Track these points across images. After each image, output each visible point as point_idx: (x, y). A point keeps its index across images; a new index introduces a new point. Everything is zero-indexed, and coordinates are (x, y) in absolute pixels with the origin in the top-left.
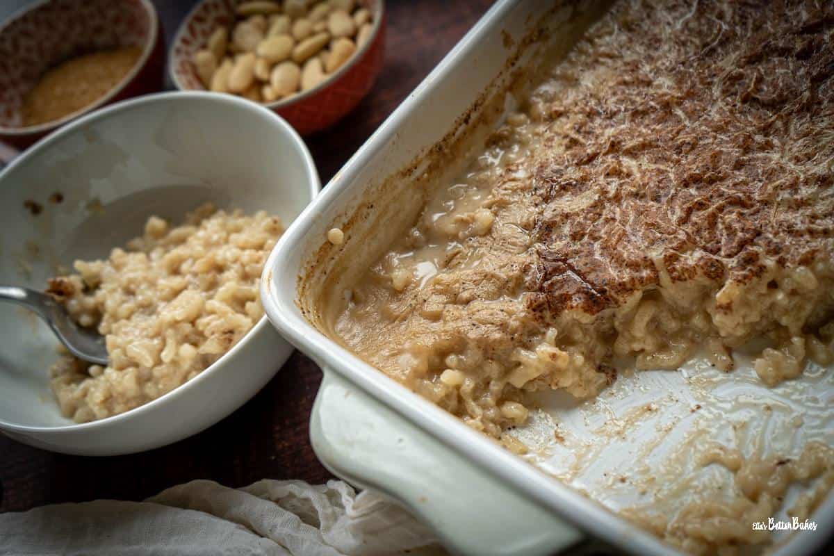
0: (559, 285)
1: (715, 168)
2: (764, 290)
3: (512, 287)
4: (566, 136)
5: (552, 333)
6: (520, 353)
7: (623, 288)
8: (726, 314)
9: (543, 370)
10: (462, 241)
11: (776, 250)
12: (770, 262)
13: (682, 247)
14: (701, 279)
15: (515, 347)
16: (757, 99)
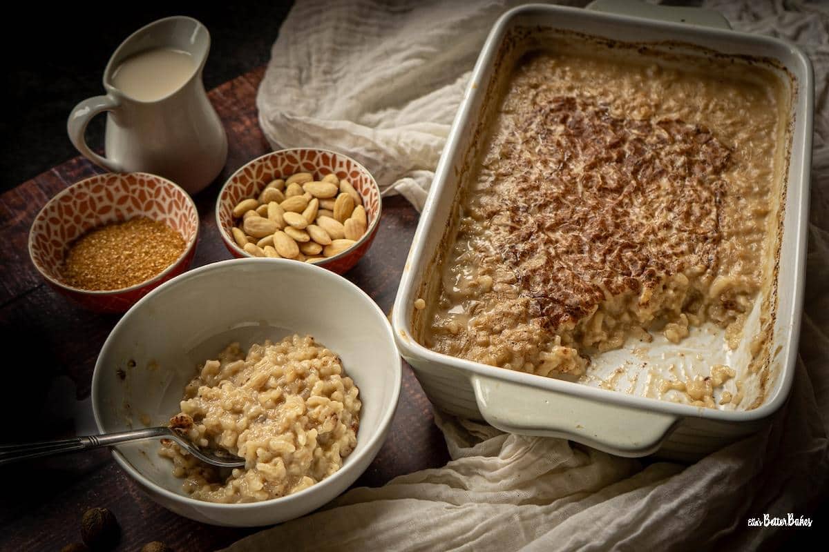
0: (551, 310)
1: (606, 230)
2: (661, 290)
3: (523, 318)
4: (507, 226)
5: (558, 338)
6: (544, 355)
7: (589, 305)
8: (646, 308)
9: (559, 361)
10: (477, 298)
11: (662, 267)
12: (662, 274)
13: (611, 276)
14: (628, 291)
15: (540, 351)
16: (606, 189)
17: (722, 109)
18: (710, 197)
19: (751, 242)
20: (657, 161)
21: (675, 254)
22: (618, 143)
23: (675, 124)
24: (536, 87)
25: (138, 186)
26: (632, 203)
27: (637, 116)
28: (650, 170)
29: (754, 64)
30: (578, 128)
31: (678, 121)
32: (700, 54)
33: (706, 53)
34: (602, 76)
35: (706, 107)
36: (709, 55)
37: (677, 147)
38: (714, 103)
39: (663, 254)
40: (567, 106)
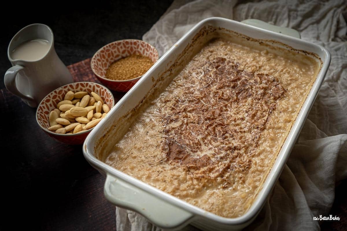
1: (214, 116)
4: (171, 107)
11: (232, 136)
13: (206, 136)
16: (222, 98)
17: (289, 73)
18: (267, 109)
19: (278, 133)
20: (250, 90)
21: (241, 132)
22: (236, 80)
23: (265, 76)
24: (212, 52)
25: (130, 45)
26: (231, 106)
27: (249, 70)
28: (245, 93)
29: (308, 55)
30: (222, 71)
31: (267, 75)
32: (285, 47)
33: (287, 48)
34: (242, 51)
35: (282, 71)
36: (288, 49)
37: (261, 86)
38: (286, 70)
39: (235, 130)
40: (221, 61)
